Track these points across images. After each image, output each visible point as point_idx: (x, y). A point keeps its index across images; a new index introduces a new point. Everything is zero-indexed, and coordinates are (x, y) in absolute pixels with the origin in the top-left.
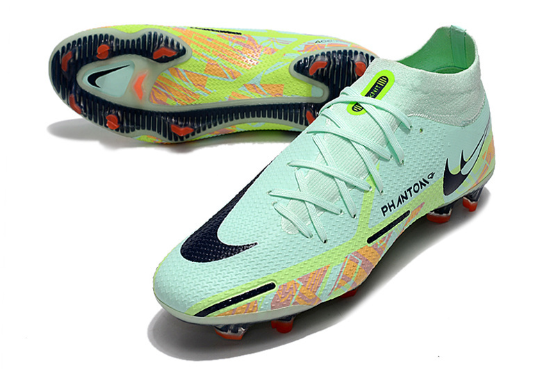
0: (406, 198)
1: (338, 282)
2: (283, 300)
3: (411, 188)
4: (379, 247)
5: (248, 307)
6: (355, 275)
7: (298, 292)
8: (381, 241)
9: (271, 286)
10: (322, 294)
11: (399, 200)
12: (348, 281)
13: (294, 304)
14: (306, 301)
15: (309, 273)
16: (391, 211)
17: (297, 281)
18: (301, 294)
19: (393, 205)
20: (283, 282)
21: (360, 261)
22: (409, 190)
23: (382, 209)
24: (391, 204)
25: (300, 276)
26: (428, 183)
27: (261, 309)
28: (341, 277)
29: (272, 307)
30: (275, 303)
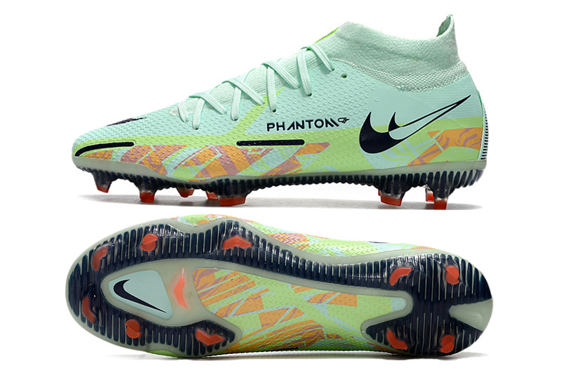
0: (303, 127)
1: (187, 160)
2: (133, 156)
3: (312, 121)
4: (248, 153)
5: (105, 154)
6: (208, 162)
7: (147, 155)
8: (254, 150)
9: (130, 144)
10: (167, 165)
11: (293, 125)
12: (197, 164)
13: (141, 162)
14: (151, 165)
15: (166, 144)
16: (278, 130)
17: (152, 147)
18: (149, 157)
19: (283, 126)
20: (141, 144)
21: (220, 155)
22: (309, 122)
23: (268, 125)
24: (281, 124)
25: (157, 144)
26: (337, 125)
27: (114, 159)
28: (191, 157)
29: (122, 160)
30: (125, 158)
